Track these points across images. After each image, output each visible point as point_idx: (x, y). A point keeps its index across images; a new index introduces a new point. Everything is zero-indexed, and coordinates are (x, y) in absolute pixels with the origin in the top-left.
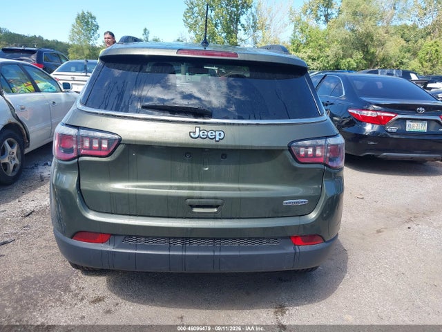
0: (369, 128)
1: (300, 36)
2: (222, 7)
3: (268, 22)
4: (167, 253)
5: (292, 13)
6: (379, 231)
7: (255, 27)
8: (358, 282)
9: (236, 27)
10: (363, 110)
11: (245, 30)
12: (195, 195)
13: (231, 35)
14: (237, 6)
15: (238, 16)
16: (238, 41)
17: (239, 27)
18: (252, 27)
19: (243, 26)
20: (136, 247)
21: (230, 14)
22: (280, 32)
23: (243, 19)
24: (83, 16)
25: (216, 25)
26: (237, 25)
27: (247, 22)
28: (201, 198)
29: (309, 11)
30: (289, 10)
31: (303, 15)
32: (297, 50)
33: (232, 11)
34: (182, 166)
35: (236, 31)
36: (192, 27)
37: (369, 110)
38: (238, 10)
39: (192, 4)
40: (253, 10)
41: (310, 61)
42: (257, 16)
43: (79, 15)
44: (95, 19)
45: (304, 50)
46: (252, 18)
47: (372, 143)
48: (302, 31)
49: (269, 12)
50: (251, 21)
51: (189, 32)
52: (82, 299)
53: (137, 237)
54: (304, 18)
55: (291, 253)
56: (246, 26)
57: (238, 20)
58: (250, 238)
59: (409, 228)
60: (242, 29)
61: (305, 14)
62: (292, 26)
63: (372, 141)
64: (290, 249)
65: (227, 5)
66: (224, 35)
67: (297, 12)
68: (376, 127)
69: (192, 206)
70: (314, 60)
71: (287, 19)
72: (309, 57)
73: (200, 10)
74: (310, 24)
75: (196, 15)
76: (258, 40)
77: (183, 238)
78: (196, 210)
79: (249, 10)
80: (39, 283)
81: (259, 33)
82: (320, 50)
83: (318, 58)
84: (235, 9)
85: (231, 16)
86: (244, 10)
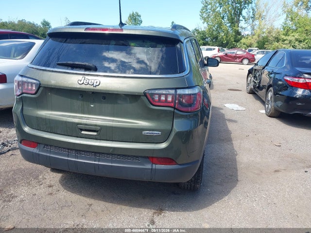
0: (300, 92)
1: (291, 23)
2: (228, 4)
3: (264, 14)
4: (67, 158)
5: (285, 6)
6: (276, 171)
7: (253, 18)
8: (231, 204)
9: (239, 18)
10: (296, 77)
11: (246, 21)
12: (83, 122)
13: (235, 25)
14: (240, 3)
15: (241, 10)
16: (239, 29)
17: (241, 18)
18: (252, 18)
19: (244, 17)
20: (50, 152)
21: (234, 9)
22: (274, 21)
23: (244, 12)
24: (133, 15)
25: (223, 18)
26: (239, 17)
27: (247, 14)
28: (86, 125)
29: (300, 3)
30: (283, 3)
31: (294, 7)
32: (286, 35)
33: (236, 7)
34: (77, 103)
35: (238, 21)
36: (205, 20)
37: (301, 78)
38: (241, 6)
39: (207, 3)
40: (253, 5)
41: (297, 42)
42: (256, 10)
43: (130, 15)
44: (140, 16)
45: (292, 34)
46: (252, 11)
47: (300, 104)
48: (292, 19)
49: (265, 6)
50: (251, 13)
51: (204, 23)
52: (41, 184)
53: (51, 146)
54: (295, 9)
55: (149, 169)
56: (247, 17)
57: (241, 13)
58: (119, 155)
59: (306, 172)
60: (243, 20)
61: (297, 6)
62: (285, 16)
63: (300, 103)
64: (149, 166)
65: (232, 3)
66: (228, 25)
67: (290, 5)
68: (307, 92)
69: (82, 130)
70: (300, 42)
71: (280, 11)
72: (297, 40)
73: (212, 7)
74: (300, 13)
75: (209, 11)
76: (255, 28)
77: (76, 150)
78: (83, 132)
79: (250, 5)
80: (24, 172)
81: (257, 22)
82: (307, 33)
83: (304, 40)
84: (239, 5)
85: (235, 11)
86: (246, 5)
